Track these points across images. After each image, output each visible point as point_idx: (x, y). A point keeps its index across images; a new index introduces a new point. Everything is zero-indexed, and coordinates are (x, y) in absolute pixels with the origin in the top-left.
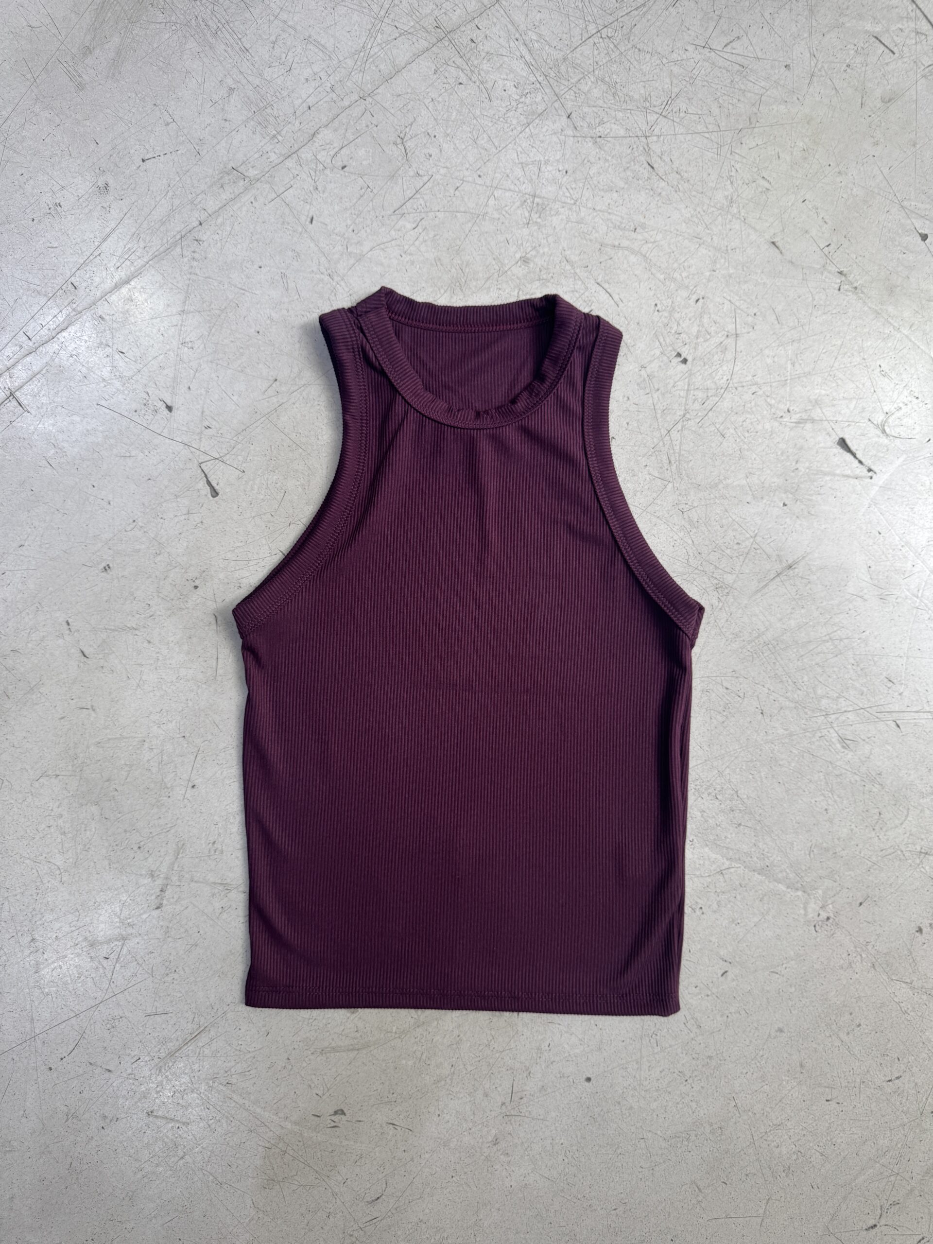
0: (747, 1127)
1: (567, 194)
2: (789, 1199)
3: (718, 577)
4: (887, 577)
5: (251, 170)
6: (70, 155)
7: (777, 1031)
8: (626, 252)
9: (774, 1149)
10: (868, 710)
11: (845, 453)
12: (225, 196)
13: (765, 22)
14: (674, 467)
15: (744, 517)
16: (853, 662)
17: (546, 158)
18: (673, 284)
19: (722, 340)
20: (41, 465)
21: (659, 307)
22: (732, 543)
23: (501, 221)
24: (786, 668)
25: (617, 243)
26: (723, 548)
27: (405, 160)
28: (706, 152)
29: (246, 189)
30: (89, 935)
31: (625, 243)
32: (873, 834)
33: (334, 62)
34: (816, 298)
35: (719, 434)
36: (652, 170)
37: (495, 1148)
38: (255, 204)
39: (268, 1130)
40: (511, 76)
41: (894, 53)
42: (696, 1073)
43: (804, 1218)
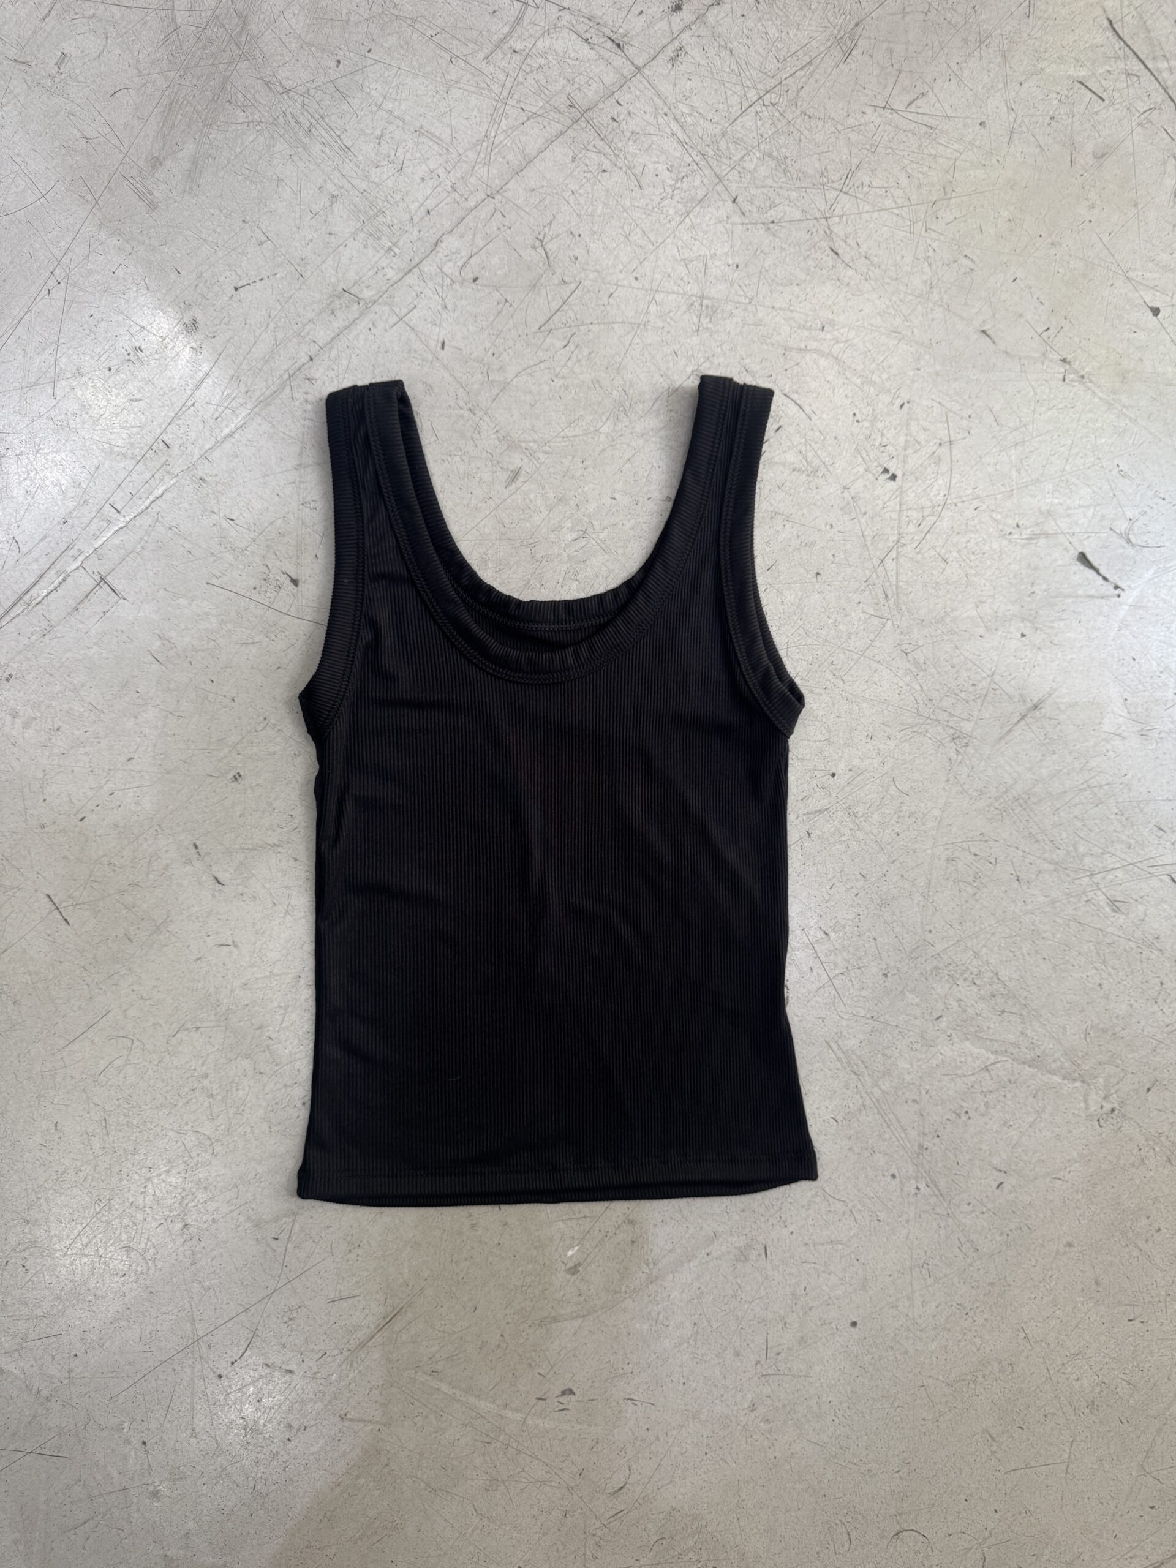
0: (1041, 1360)
1: (741, 293)
2: (1096, 1439)
3: (954, 726)
4: (1147, 709)
5: (365, 291)
6: (148, 289)
7: (1065, 1246)
8: (815, 356)
9: (1074, 1383)
10: (1138, 865)
11: (1087, 569)
12: (337, 324)
13: (953, 74)
14: (892, 602)
15: (977, 653)
16: (1116, 811)
17: (712, 251)
18: (872, 389)
19: (934, 448)
20: (145, 661)
21: (858, 417)
22: (966, 684)
23: (666, 330)
24: (1041, 826)
25: (803, 346)
26: (957, 691)
27: (546, 266)
28: (900, 232)
29: (362, 314)
30: (252, 1213)
31: (814, 345)
32: (1156, 1008)
33: (454, 156)
34: (1038, 391)
35: (940, 559)
36: (836, 256)
37: (753, 1415)
38: (374, 331)
39: (485, 1422)
40: (663, 158)
41: (1103, 100)
42: (977, 1304)
43: (1115, 1458)
